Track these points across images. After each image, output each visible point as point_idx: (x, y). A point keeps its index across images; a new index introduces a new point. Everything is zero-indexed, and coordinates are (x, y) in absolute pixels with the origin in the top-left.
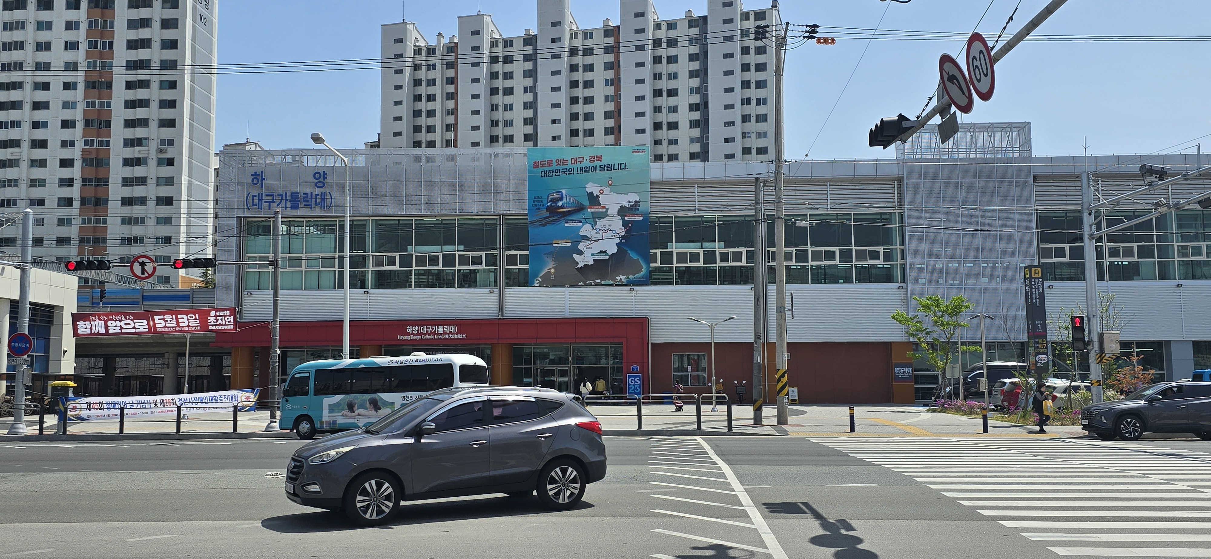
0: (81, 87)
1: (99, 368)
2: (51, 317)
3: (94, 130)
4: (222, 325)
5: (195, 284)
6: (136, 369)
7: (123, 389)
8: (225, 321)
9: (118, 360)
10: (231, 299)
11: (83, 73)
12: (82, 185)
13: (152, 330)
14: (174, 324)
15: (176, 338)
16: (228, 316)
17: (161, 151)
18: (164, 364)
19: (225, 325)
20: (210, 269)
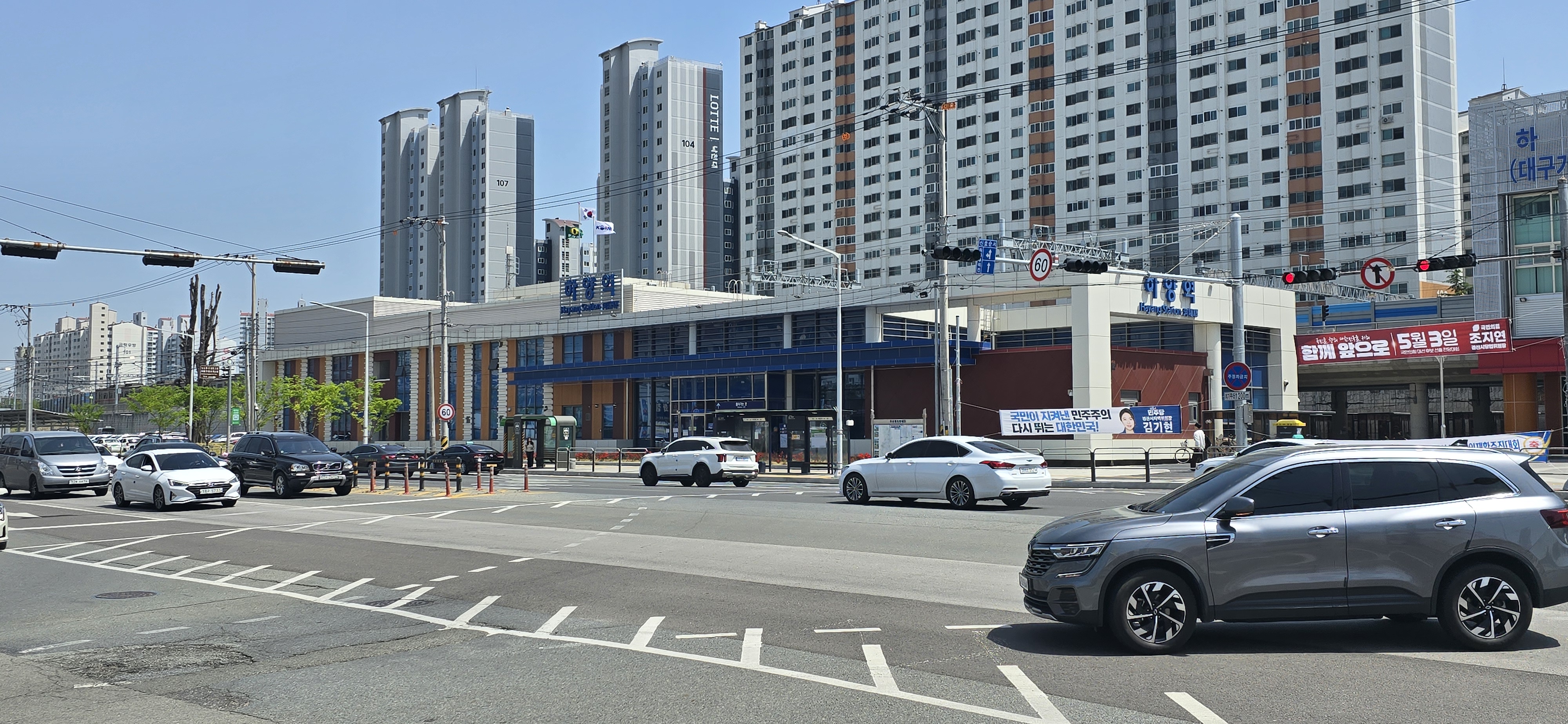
0: (1282, 57)
1: (1328, 404)
2: (1267, 342)
3: (1300, 107)
4: (1490, 343)
5: (1442, 292)
6: (1373, 405)
7: (1359, 430)
8: (1494, 338)
9: (1349, 393)
10: (1498, 309)
11: (1283, 38)
12: (1291, 178)
13: (1395, 352)
14: (1423, 343)
15: (1423, 363)
16: (1498, 330)
17: (1386, 121)
18: (1409, 398)
19: (1495, 342)
20: (1461, 269)
